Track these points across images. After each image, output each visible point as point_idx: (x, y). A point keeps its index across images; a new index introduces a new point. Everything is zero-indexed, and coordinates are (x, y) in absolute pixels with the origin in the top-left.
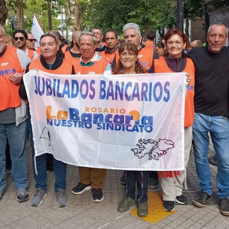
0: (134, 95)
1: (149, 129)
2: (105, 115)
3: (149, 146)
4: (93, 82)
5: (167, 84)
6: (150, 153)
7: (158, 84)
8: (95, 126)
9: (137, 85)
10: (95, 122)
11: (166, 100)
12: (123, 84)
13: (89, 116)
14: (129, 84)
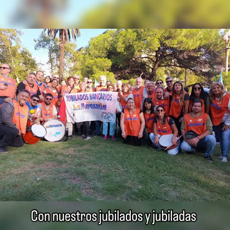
0: (101, 98)
1: (105, 109)
2: (93, 104)
3: (105, 115)
4: (87, 95)
5: (111, 95)
6: (105, 117)
7: (108, 95)
8: (90, 108)
9: (101, 94)
10: (90, 107)
11: (111, 100)
12: (97, 94)
13: (88, 105)
14: (99, 94)
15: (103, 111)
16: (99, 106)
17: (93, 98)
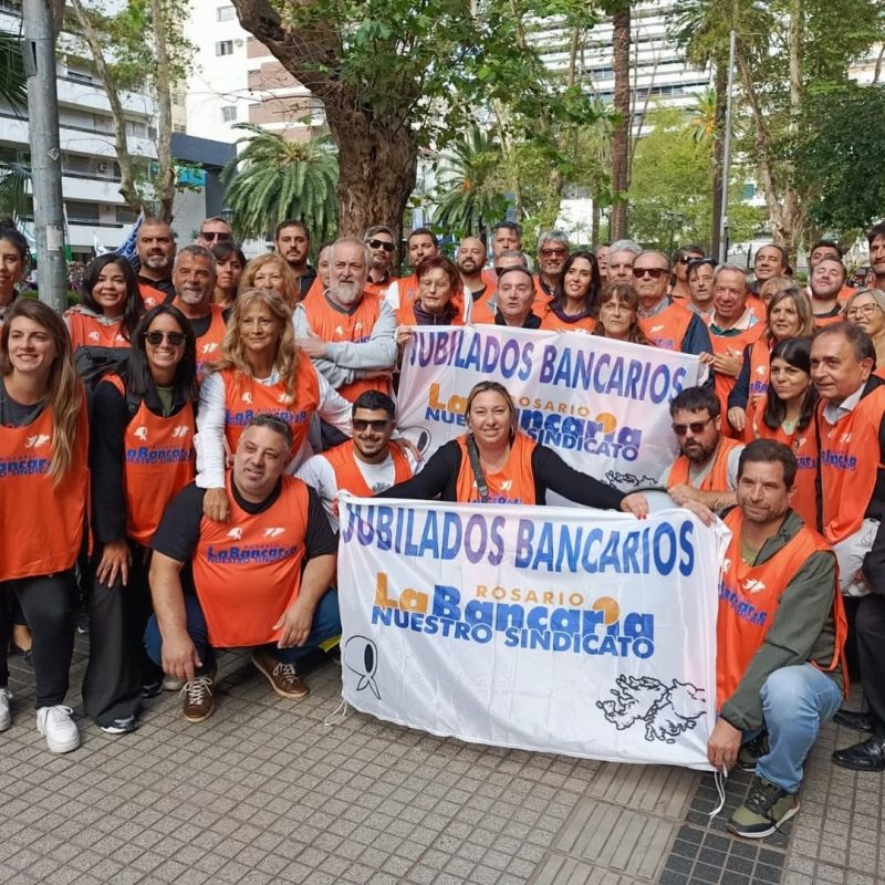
15: (634, 666)
16: (589, 629)
17: (541, 557)
